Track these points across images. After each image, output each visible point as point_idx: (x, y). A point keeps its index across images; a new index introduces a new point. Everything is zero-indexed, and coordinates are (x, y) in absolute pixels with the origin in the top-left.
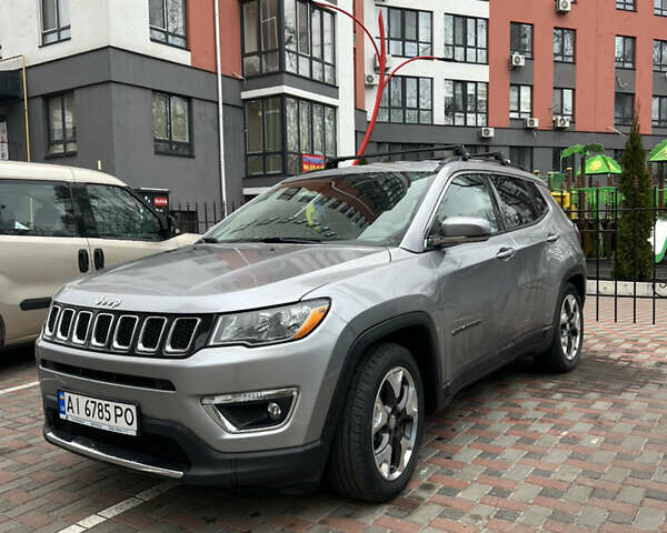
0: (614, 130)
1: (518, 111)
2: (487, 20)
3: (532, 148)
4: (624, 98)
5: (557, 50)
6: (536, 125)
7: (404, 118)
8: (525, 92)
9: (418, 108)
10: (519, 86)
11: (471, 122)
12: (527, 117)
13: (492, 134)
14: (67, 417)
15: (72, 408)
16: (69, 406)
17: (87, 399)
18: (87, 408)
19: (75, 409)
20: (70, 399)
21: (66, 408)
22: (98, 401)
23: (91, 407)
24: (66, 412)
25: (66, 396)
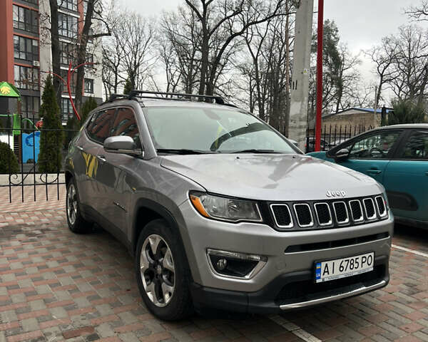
14: (323, 279)
15: (328, 272)
16: (325, 272)
17: (341, 260)
18: (341, 267)
19: (330, 271)
20: (326, 266)
21: (322, 273)
22: (350, 259)
23: (344, 264)
24: (322, 277)
25: (323, 264)
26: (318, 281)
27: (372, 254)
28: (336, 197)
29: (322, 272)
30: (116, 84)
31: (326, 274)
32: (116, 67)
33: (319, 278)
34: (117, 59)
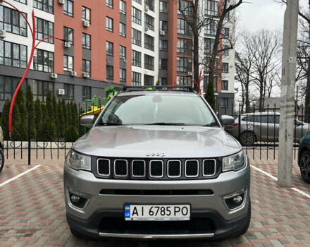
0: (106, 80)
1: (67, 67)
2: (53, 23)
3: (73, 85)
4: (110, 68)
5: (84, 43)
6: (76, 75)
7: (12, 64)
8: (70, 59)
9: (19, 59)
10: (67, 56)
11: (46, 70)
12: (71, 70)
13: (56, 76)
14: (132, 219)
15: (137, 213)
16: (134, 213)
17: (151, 206)
18: (150, 211)
19: (140, 213)
20: (135, 208)
21: (131, 214)
22: (160, 206)
23: (154, 210)
24: (131, 216)
25: (132, 207)
26: (127, 219)
27: (188, 207)
28: (155, 157)
29: (131, 212)
30: (248, 82)
31: (135, 215)
32: (248, 70)
33: (129, 217)
34: (249, 64)
